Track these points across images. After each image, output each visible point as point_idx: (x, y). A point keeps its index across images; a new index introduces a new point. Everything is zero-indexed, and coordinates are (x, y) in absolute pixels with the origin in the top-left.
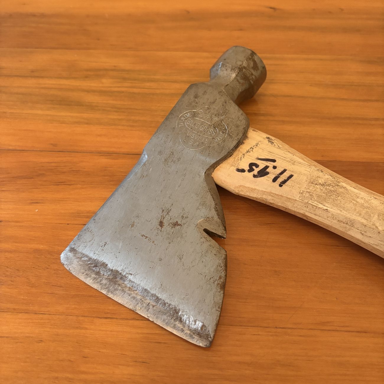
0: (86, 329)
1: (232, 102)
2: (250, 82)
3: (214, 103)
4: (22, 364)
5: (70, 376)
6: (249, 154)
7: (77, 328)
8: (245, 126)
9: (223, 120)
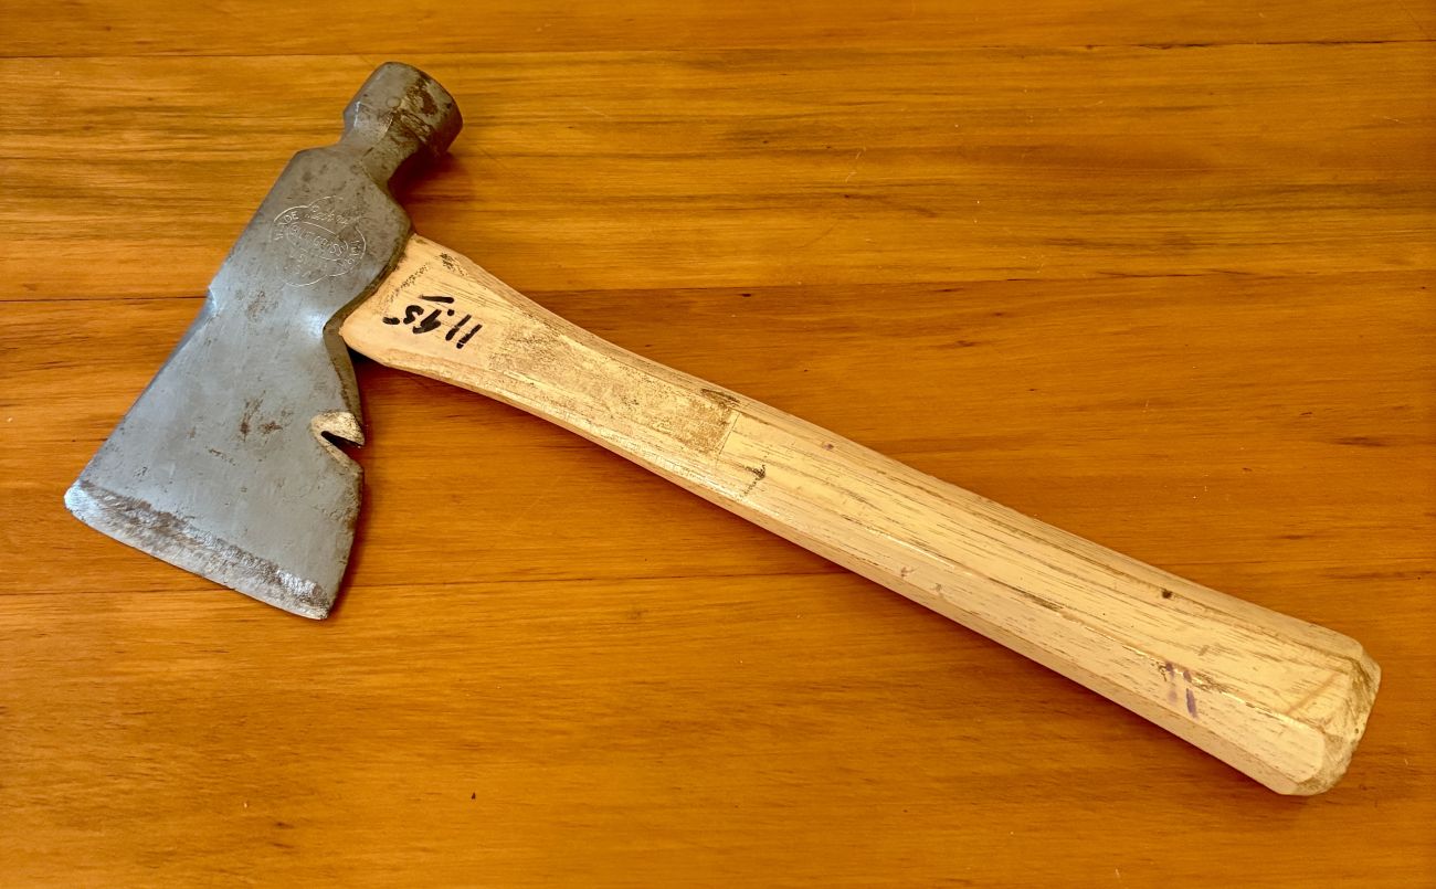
0: (120, 610)
3: (340, 189)
4: (13, 670)
5: (97, 680)
6: (407, 288)
7: (104, 611)
9: (357, 224)
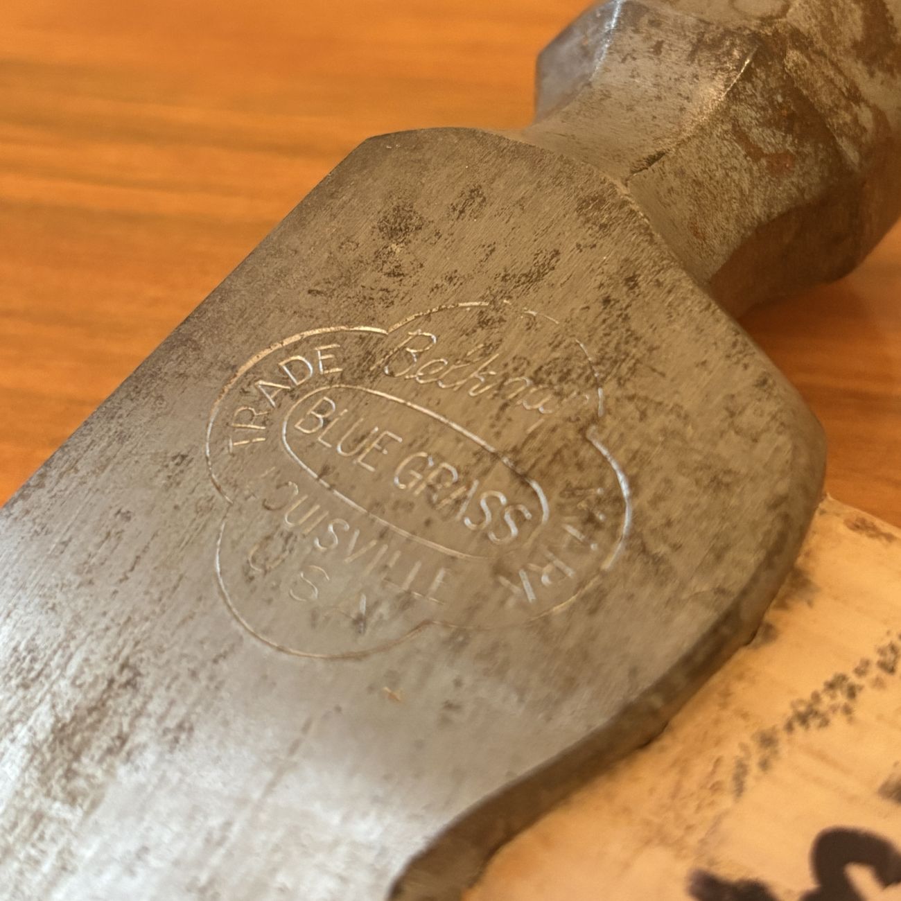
1: (687, 285)
2: (838, 154)
3: (532, 278)
6: (813, 736)
8: (782, 487)
9: (595, 419)
